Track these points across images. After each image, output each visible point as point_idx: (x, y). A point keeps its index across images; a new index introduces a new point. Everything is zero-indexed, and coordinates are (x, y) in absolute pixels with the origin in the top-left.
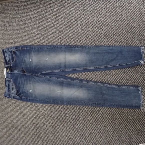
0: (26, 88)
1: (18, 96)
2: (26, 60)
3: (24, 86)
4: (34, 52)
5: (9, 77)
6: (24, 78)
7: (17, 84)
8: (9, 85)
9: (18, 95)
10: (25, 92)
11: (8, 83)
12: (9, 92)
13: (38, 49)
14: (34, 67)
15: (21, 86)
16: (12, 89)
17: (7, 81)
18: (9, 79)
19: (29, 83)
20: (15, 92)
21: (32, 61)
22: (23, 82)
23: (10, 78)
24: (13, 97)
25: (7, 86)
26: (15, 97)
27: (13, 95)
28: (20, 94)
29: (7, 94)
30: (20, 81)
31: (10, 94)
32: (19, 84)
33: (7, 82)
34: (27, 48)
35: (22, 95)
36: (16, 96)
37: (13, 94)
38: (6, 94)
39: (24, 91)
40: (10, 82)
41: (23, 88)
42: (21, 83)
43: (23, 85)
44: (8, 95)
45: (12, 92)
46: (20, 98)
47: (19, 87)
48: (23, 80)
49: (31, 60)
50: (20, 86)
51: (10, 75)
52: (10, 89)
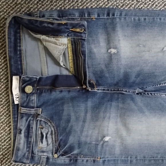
0: (90, 132)
1: (62, 155)
2: (95, 50)
3: (83, 127)
6: (86, 104)
8: (29, 128)
9: (61, 152)
10: (86, 143)
11: (27, 120)
12: (29, 147)
14: (122, 71)
15: (75, 128)
17: (22, 117)
20: (51, 145)
21: (118, 52)
22: (82, 114)
23: (33, 108)
24: (45, 160)
25: (23, 132)
26: (51, 160)
27: (45, 154)
28: (71, 149)
29: (24, 156)
30: (72, 114)
31: (32, 152)
32: (68, 121)
33: (24, 119)
34: (99, 16)
35: (76, 152)
36: (56, 156)
37: (43, 152)
38: (19, 155)
39: (83, 139)
40: (33, 117)
41: (82, 131)
42: (73, 118)
43: (81, 123)
44: (27, 159)
45: (41, 145)
47: (68, 130)
48: (83, 109)
50: (72, 126)
51: (34, 98)
52: (33, 139)
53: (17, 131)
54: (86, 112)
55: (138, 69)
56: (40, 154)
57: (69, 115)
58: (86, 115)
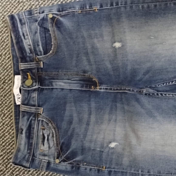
0: (95, 137)
1: (64, 161)
2: (98, 45)
3: (86, 130)
4: (129, 17)
5: (33, 103)
6: (90, 105)
7: (64, 125)
8: (30, 128)
9: (63, 158)
10: (89, 149)
11: (28, 120)
12: (30, 149)
13: (146, 6)
14: (129, 68)
15: (77, 130)
16: (40, 141)
17: (23, 116)
18: (33, 109)
19: (110, 120)
20: (53, 148)
21: (123, 46)
22: (86, 116)
23: (34, 106)
24: (45, 164)
25: (24, 132)
26: (52, 165)
27: (46, 158)
28: (74, 154)
29: (24, 158)
30: (75, 115)
31: (33, 155)
32: (70, 122)
33: (26, 118)
34: (101, 6)
35: (78, 158)
36: (57, 161)
37: (45, 155)
38: (19, 156)
39: (87, 144)
40: (35, 116)
41: (85, 136)
42: (75, 119)
43: (84, 126)
44: (27, 161)
45: (42, 148)
46: (72, 167)
47: (69, 133)
48: (87, 109)
49: (117, 45)
50: (74, 129)
51: (35, 95)
52: (34, 141)
53: (19, 131)
54: (90, 114)
55: (148, 65)
56: (41, 157)
57: (71, 116)
58: (89, 117)
